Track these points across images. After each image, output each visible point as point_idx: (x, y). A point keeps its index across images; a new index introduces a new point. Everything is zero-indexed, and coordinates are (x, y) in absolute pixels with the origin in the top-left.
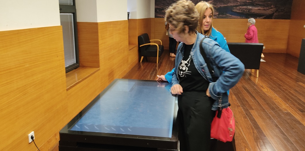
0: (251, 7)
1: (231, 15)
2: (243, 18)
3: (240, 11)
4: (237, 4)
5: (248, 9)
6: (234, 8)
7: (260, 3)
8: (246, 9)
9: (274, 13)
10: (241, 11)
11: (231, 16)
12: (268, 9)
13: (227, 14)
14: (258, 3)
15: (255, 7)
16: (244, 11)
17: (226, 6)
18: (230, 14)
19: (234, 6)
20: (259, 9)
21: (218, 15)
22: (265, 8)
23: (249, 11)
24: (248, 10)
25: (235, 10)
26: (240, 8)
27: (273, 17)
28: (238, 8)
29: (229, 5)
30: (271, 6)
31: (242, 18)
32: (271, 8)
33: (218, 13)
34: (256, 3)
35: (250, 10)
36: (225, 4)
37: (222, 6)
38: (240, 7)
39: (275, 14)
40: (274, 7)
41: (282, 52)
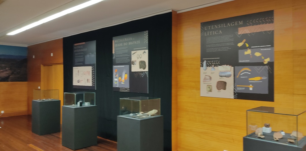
12: (2, 72)
27: (9, 79)
32: (6, 71)
39: (11, 76)
40: (9, 70)
41: (24, 114)
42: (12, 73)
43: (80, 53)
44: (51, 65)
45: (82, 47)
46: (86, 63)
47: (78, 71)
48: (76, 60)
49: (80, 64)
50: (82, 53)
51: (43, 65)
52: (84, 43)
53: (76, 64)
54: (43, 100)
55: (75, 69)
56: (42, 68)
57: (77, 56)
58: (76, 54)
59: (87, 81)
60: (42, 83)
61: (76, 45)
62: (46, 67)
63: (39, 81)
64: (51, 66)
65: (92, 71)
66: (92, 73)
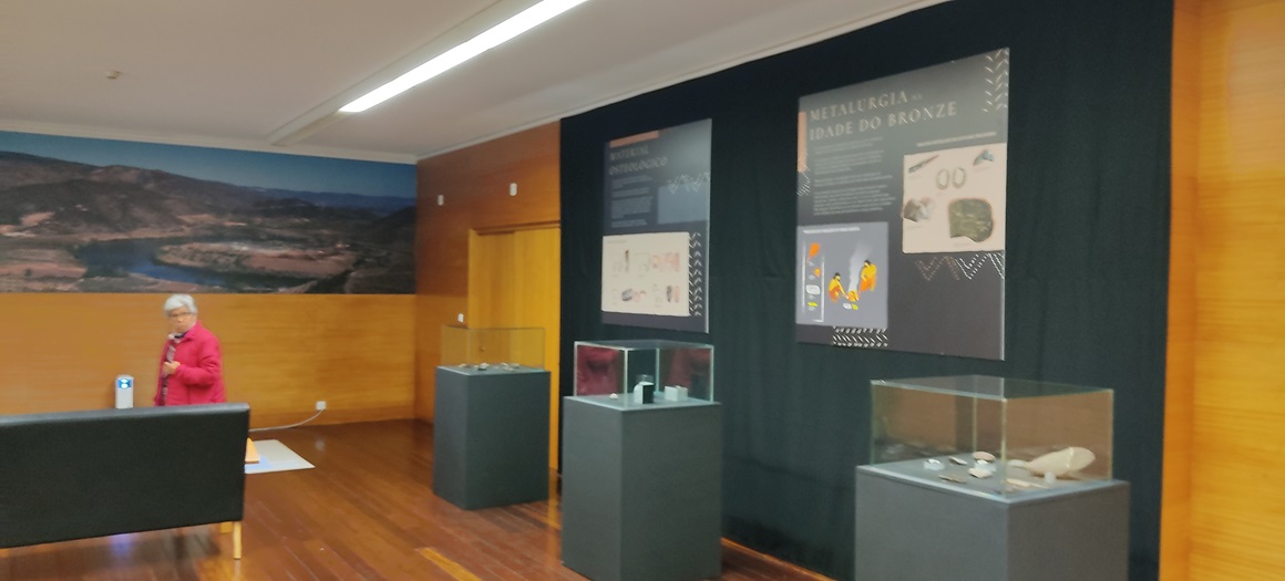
0: (245, 248)
1: (151, 279)
2: (215, 292)
3: (196, 264)
4: (180, 234)
5: (231, 256)
6: (167, 248)
7: (287, 233)
8: (224, 254)
9: (348, 272)
10: (201, 260)
11: (153, 283)
12: (322, 257)
13: (134, 275)
14: (277, 232)
15: (266, 247)
16: (215, 262)
17: (123, 240)
19: (163, 241)
20: (285, 256)
21: (86, 276)
22: (310, 252)
23: (237, 263)
24: (233, 259)
25: (170, 259)
26: (197, 251)
27: (348, 286)
28: (184, 247)
29: (140, 234)
30: (333, 244)
31: (209, 292)
32: (336, 253)
33: (82, 270)
34: (268, 230)
35: (240, 258)
36: (119, 231)
37: (106, 236)
38: (196, 245)
39: (353, 274)
40: (347, 249)
41: (399, 417)
42: (358, 263)
43: (633, 180)
44: (508, 230)
45: (647, 152)
46: (662, 219)
47: (627, 252)
48: (617, 209)
49: (632, 223)
50: (643, 178)
51: (475, 229)
52: (653, 135)
53: (615, 225)
54: (480, 369)
55: (612, 247)
56: (474, 241)
57: (619, 190)
58: (617, 184)
59: (664, 296)
60: (472, 300)
61: (614, 144)
62: (488, 238)
63: (461, 290)
64: (510, 236)
65: (692, 251)
66: (691, 261)
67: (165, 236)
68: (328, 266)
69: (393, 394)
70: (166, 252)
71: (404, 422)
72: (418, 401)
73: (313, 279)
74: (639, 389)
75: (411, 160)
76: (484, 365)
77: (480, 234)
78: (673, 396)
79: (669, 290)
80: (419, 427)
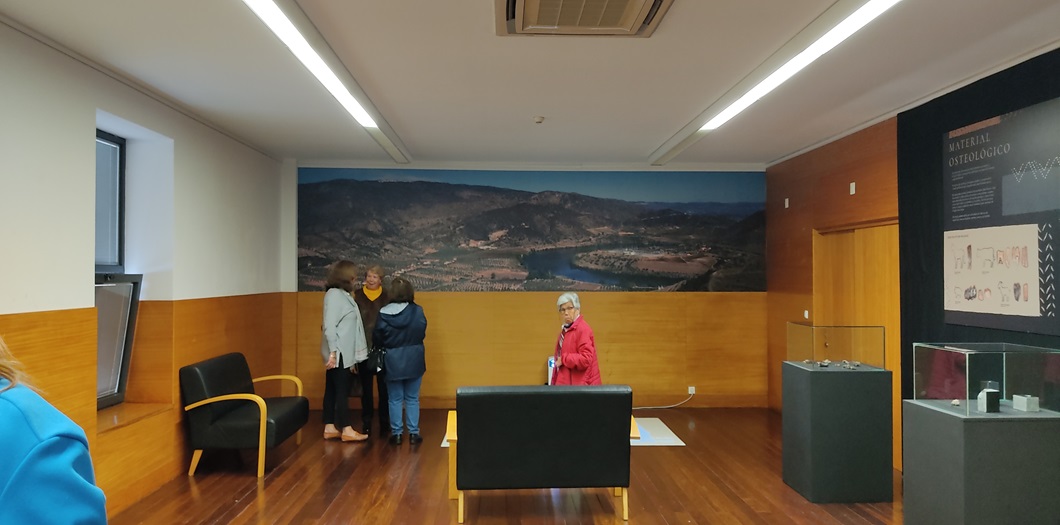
0: (633, 254)
1: (570, 280)
2: (613, 290)
3: (600, 267)
4: (589, 243)
5: (625, 260)
6: (580, 255)
7: (664, 239)
8: (619, 258)
9: (711, 272)
10: (604, 264)
11: (572, 283)
12: (689, 259)
13: (559, 277)
14: (656, 239)
15: (648, 251)
16: (613, 265)
17: (552, 249)
18: (569, 276)
19: (577, 250)
20: (662, 259)
21: (528, 278)
22: (681, 255)
23: (628, 265)
24: (625, 263)
25: (582, 264)
26: (600, 257)
27: (711, 284)
28: (591, 254)
29: (562, 244)
30: (698, 248)
31: (608, 290)
32: (701, 255)
33: (526, 274)
34: (649, 237)
35: (631, 261)
36: (549, 243)
37: (540, 247)
38: (600, 252)
39: (714, 274)
40: (710, 251)
41: (755, 405)
42: (719, 264)
43: (974, 170)
44: (848, 228)
45: (988, 140)
46: (1006, 212)
47: (969, 247)
48: (959, 202)
49: (974, 216)
50: (986, 168)
51: (817, 229)
52: (995, 121)
53: (955, 219)
54: (822, 366)
55: (954, 242)
56: (816, 239)
57: (959, 182)
58: (957, 176)
59: (1012, 295)
60: (816, 297)
61: (953, 134)
62: (830, 237)
63: (806, 288)
64: (850, 234)
66: (1042, 256)
67: (579, 245)
68: (694, 268)
69: (749, 384)
70: (580, 258)
71: (759, 410)
72: (771, 392)
73: (682, 279)
74: (982, 396)
75: (761, 167)
76: (827, 362)
77: (822, 234)
78: (1022, 405)
79: (1017, 288)
80: (771, 416)
